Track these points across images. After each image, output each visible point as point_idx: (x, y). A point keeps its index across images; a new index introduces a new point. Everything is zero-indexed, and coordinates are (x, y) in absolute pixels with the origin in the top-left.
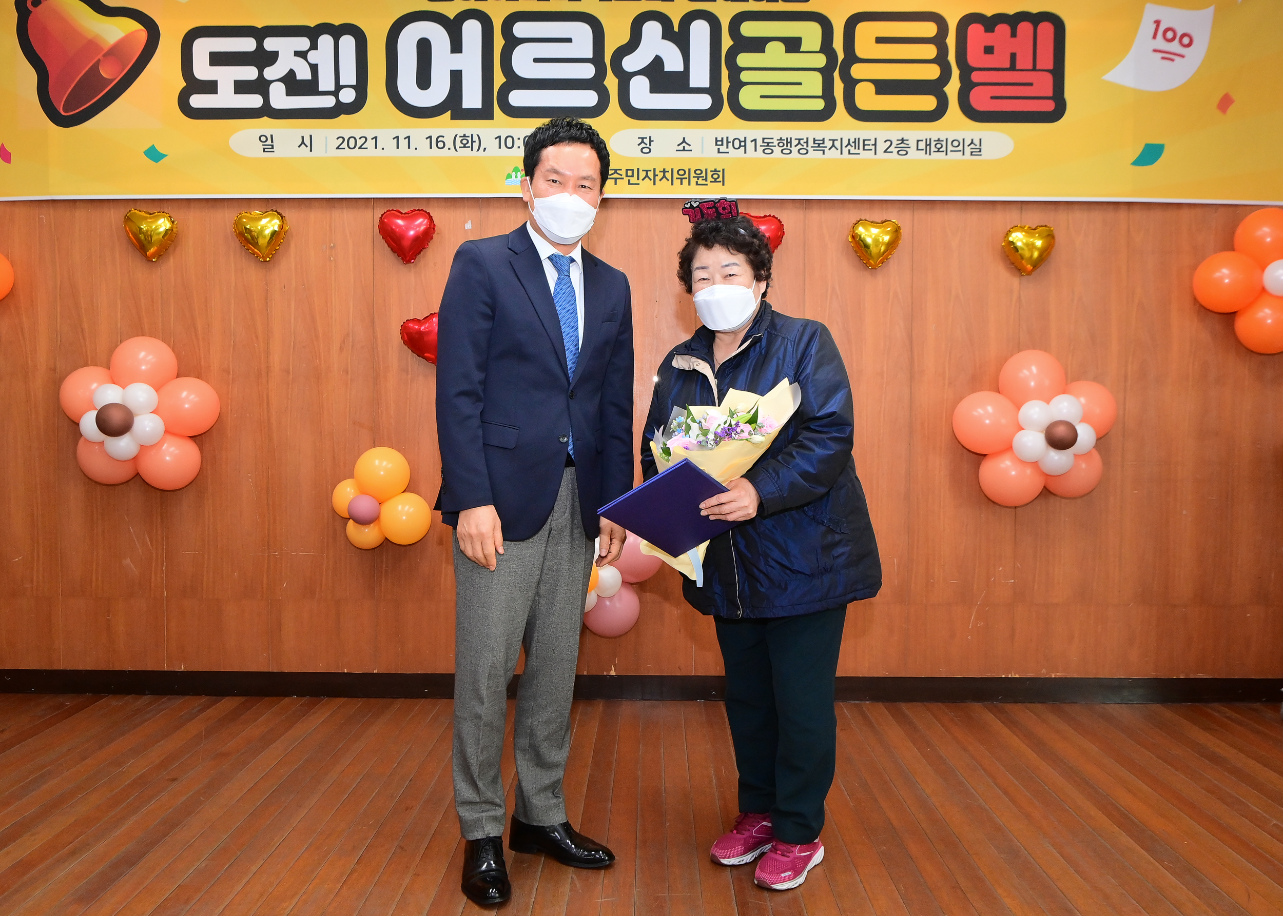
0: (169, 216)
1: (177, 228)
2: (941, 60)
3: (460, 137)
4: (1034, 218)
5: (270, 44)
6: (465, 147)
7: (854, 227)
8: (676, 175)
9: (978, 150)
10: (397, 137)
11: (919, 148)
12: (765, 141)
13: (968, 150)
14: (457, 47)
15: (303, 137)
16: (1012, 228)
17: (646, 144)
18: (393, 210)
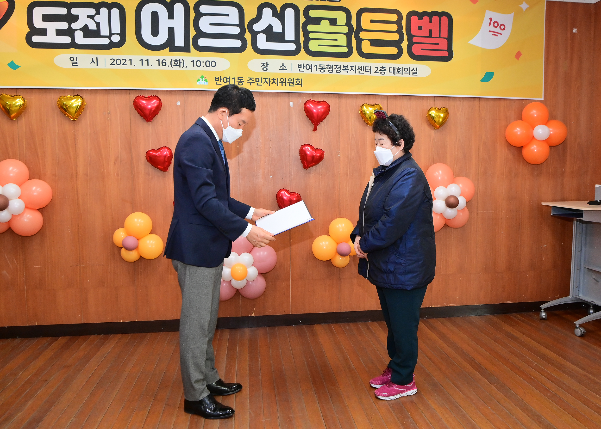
0: (22, 98)
1: (26, 103)
2: (399, 31)
3: (174, 60)
4: (440, 104)
5: (75, 11)
6: (176, 65)
7: (361, 107)
8: (279, 81)
9: (416, 73)
10: (142, 60)
11: (390, 71)
12: (321, 66)
13: (411, 73)
14: (171, 16)
15: (93, 59)
16: (431, 109)
17: (265, 66)
18: (140, 96)
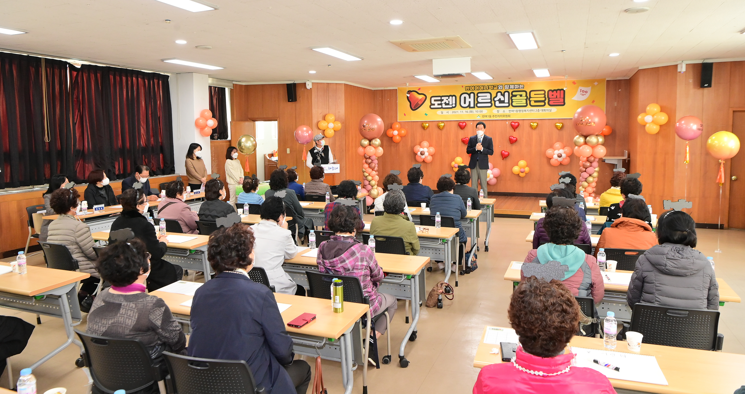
1: (429, 125)
2: (545, 97)
3: (470, 111)
5: (443, 98)
7: (531, 123)
8: (503, 116)
9: (551, 111)
10: (461, 111)
11: (541, 111)
12: (517, 110)
14: (470, 98)
15: (447, 112)
16: (557, 123)
17: (498, 111)
18: (460, 122)
